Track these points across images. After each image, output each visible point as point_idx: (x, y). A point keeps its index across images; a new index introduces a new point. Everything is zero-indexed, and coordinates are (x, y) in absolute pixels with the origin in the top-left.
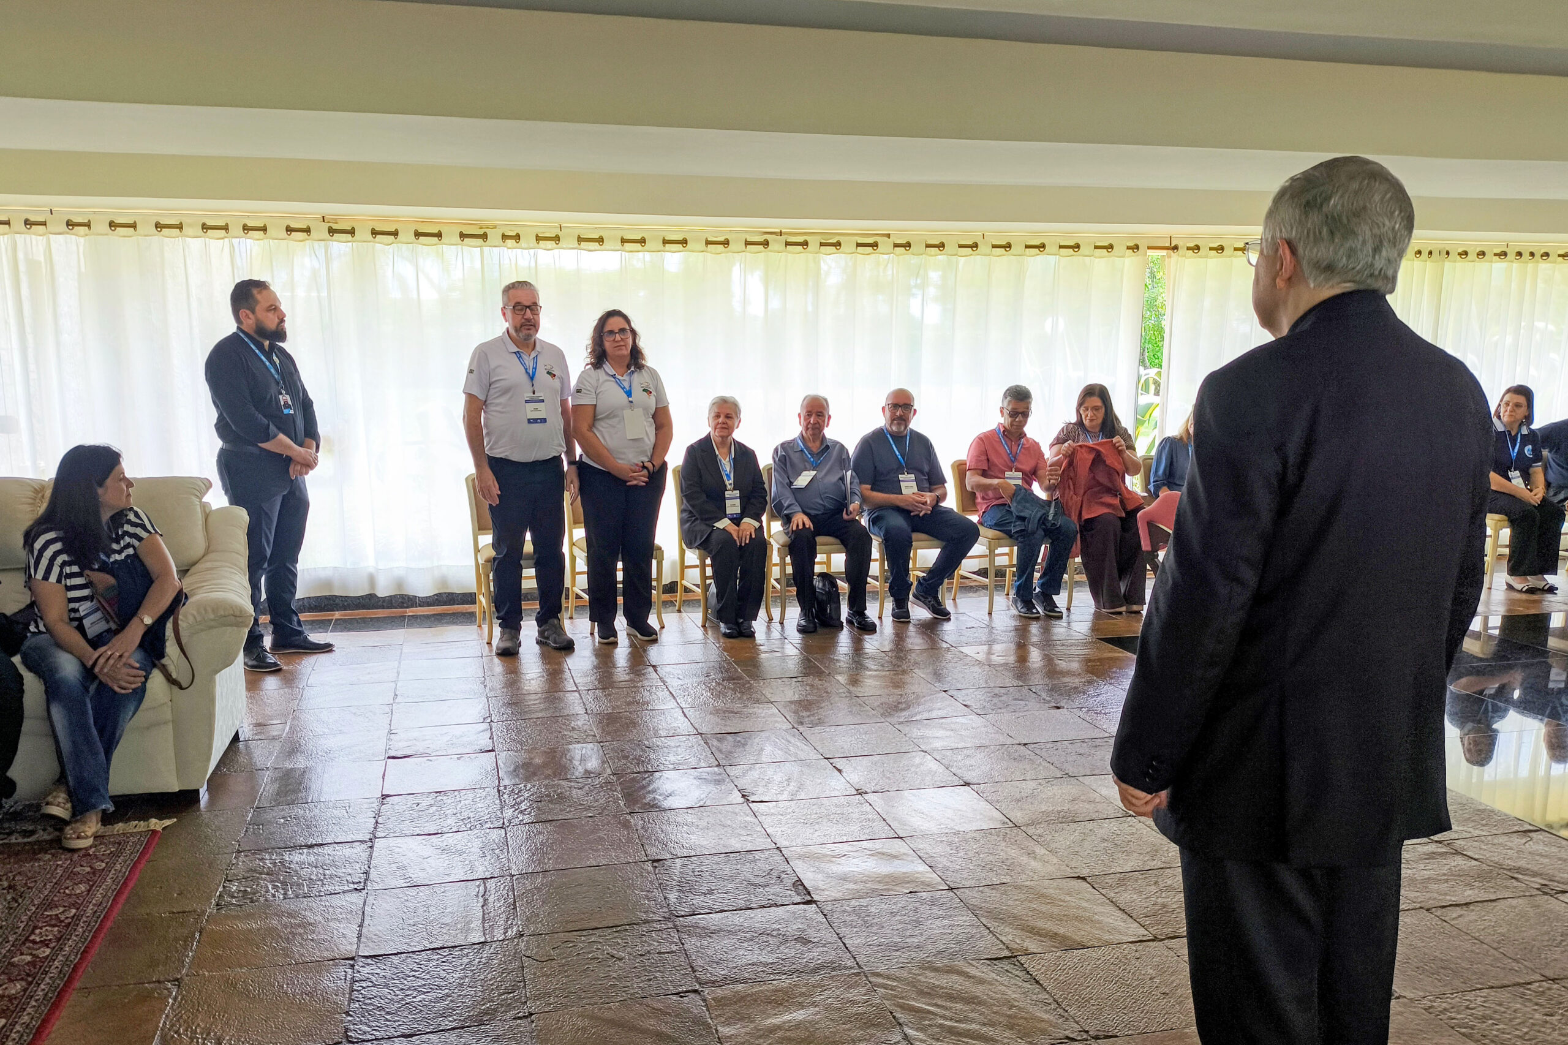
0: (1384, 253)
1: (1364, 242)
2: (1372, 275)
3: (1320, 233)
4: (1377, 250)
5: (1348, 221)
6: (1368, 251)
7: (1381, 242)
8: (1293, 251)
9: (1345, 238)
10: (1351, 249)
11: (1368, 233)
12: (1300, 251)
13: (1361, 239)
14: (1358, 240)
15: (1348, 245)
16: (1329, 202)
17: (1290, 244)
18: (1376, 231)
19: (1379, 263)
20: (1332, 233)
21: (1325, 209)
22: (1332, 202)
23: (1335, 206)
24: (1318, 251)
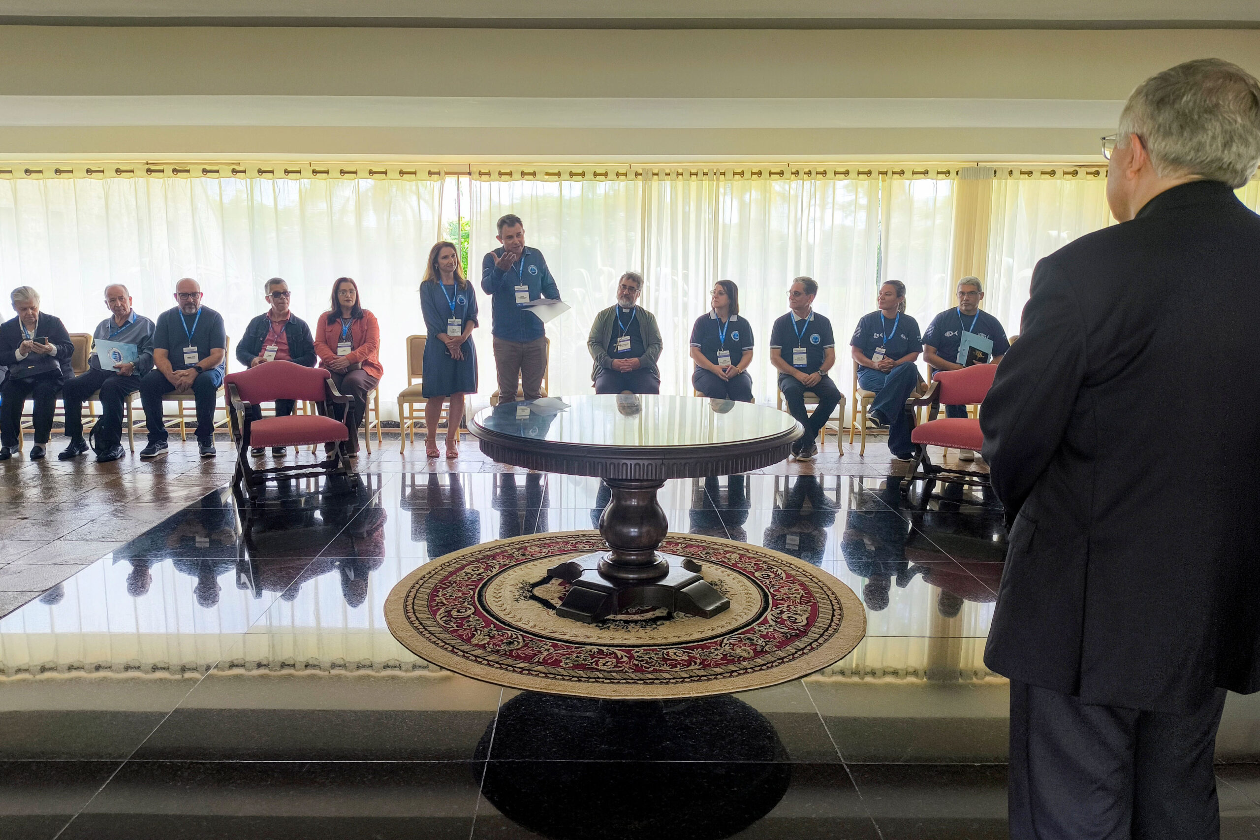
0: (1234, 149)
1: (1214, 138)
2: (1220, 168)
3: (1170, 128)
4: (1227, 145)
5: (1199, 117)
6: (1217, 146)
7: (1231, 138)
8: (1144, 145)
9: (1193, 132)
10: (1200, 143)
11: (1218, 129)
12: (1150, 145)
13: (1210, 133)
14: (1208, 135)
15: (1195, 140)
16: (1182, 98)
17: (1141, 139)
18: (1227, 127)
19: (1227, 157)
20: (1182, 127)
21: (1177, 106)
22: (1185, 99)
23: (1187, 102)
24: (1166, 146)
